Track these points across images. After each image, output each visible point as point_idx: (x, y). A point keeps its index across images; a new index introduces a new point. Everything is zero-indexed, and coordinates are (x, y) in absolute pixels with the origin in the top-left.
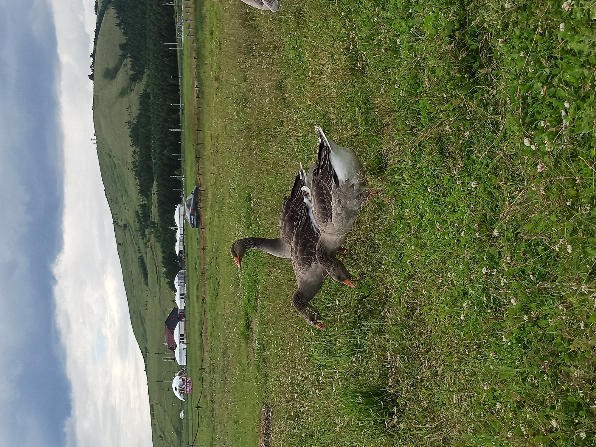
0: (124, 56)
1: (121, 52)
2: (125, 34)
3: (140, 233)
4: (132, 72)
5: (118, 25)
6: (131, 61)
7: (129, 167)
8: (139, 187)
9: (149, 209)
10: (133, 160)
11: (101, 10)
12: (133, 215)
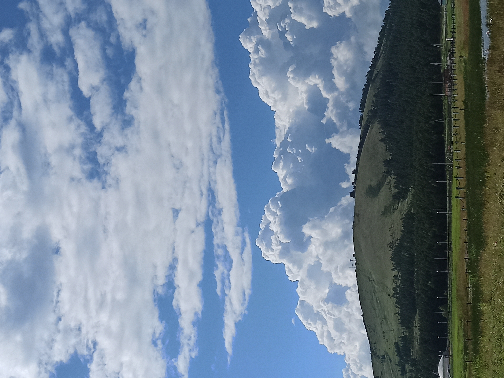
0: (388, 173)
1: (384, 169)
2: (390, 150)
3: (399, 368)
4: (396, 190)
5: (382, 140)
6: (395, 179)
7: (389, 292)
8: (399, 317)
9: (411, 343)
10: (394, 285)
11: (366, 125)
12: (393, 347)
